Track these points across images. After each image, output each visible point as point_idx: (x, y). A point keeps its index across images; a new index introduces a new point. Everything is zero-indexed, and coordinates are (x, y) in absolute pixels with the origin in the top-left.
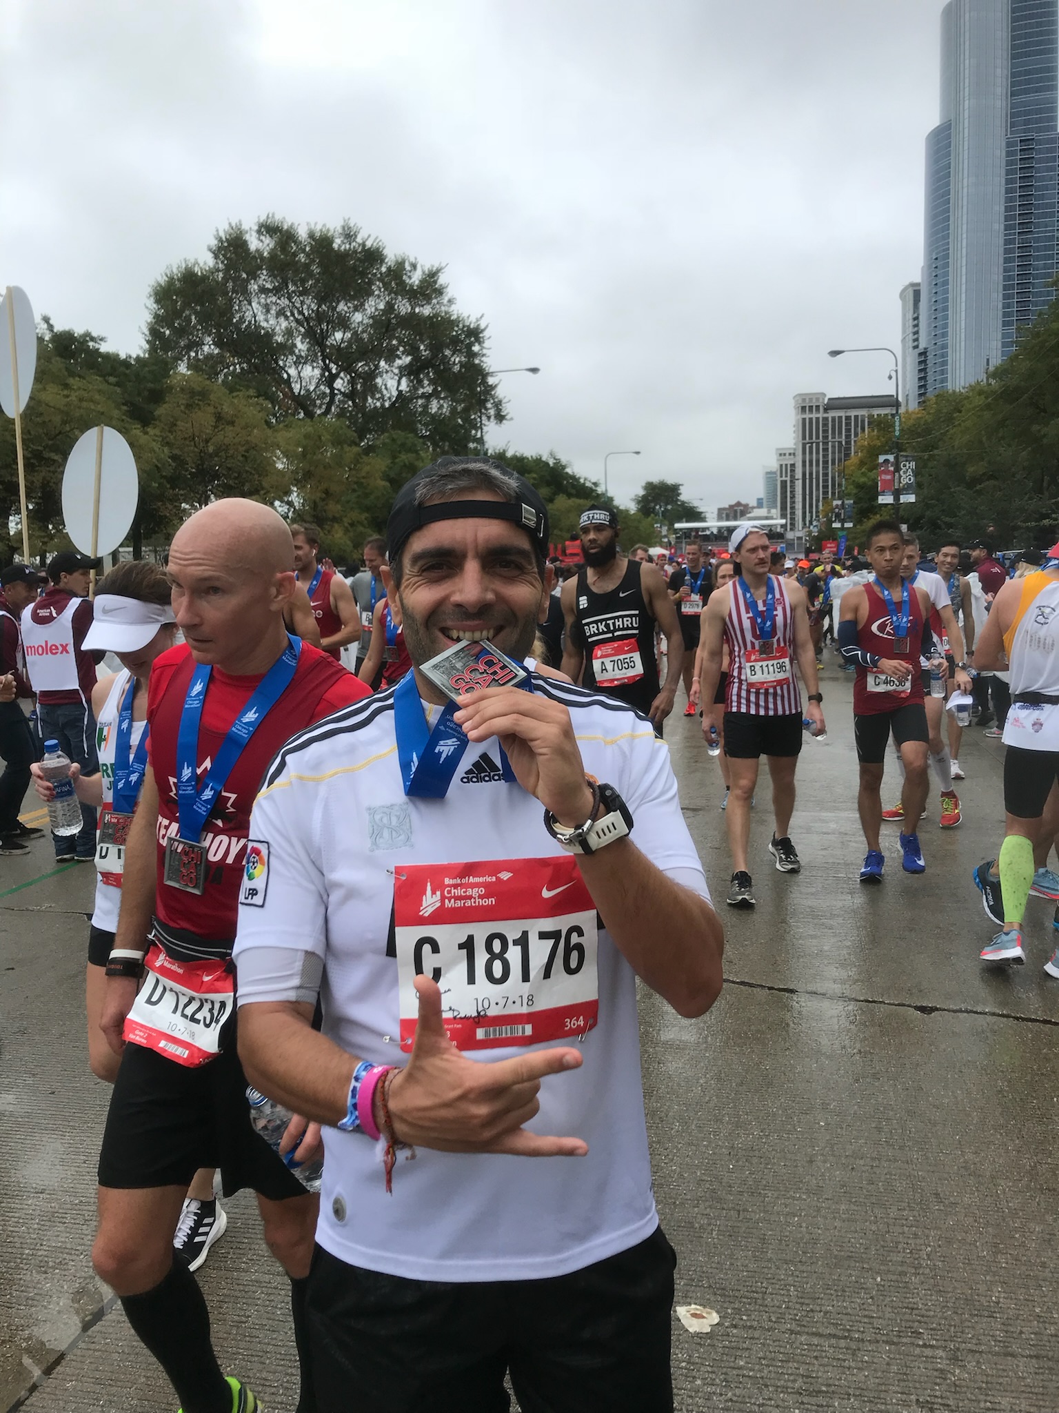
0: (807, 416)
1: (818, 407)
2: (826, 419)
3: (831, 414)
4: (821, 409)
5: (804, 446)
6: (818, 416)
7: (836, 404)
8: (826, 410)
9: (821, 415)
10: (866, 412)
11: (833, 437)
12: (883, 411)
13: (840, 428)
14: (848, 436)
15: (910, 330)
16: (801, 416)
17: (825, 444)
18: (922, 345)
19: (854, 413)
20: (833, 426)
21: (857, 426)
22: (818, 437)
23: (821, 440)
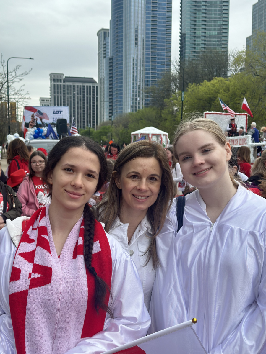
0: (56, 83)
3: (67, 84)
4: (62, 81)
5: (55, 96)
6: (61, 84)
7: (69, 79)
8: (64, 81)
9: (62, 84)
10: (81, 84)
11: (68, 93)
12: (89, 85)
13: (71, 90)
14: (74, 94)
15: (102, 49)
16: (53, 83)
17: (64, 96)
18: (109, 54)
19: (76, 84)
20: (68, 89)
21: (77, 90)
22: (61, 93)
23: (62, 95)
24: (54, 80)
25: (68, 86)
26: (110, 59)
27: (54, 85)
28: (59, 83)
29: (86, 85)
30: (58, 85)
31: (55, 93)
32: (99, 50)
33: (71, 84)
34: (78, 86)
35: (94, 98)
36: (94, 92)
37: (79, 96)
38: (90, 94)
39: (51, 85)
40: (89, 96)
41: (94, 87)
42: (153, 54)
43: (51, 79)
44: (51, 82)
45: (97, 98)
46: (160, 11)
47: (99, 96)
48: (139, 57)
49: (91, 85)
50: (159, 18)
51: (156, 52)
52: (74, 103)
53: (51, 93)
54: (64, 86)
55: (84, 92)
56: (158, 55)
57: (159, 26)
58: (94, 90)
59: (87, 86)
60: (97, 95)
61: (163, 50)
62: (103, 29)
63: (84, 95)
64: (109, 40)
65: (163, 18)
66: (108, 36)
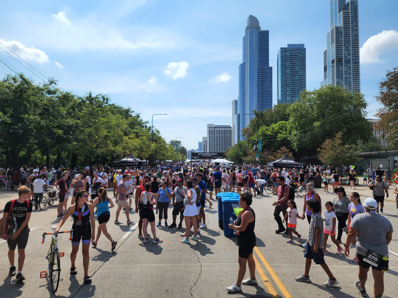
1: (213, 127)
2: (215, 130)
3: (216, 129)
5: (209, 136)
9: (213, 129)
10: (224, 129)
11: (216, 134)
13: (218, 132)
14: (220, 134)
15: (234, 110)
17: (214, 136)
18: (238, 113)
19: (221, 129)
20: (216, 132)
21: (221, 132)
22: (213, 134)
23: (213, 135)
24: (209, 127)
25: (216, 130)
26: (238, 115)
27: (209, 130)
28: (212, 129)
30: (211, 130)
31: (209, 134)
32: (233, 111)
33: (218, 129)
35: (230, 136)
36: (230, 133)
37: (222, 135)
38: (228, 134)
39: (208, 130)
40: (227, 135)
41: (230, 130)
43: (208, 127)
44: (208, 129)
45: (232, 136)
46: (265, 89)
49: (229, 129)
50: (265, 92)
52: (220, 139)
53: (208, 134)
54: (214, 130)
55: (225, 133)
57: (265, 96)
58: (230, 132)
59: (226, 130)
60: (232, 134)
62: (235, 100)
63: (225, 135)
66: (238, 104)
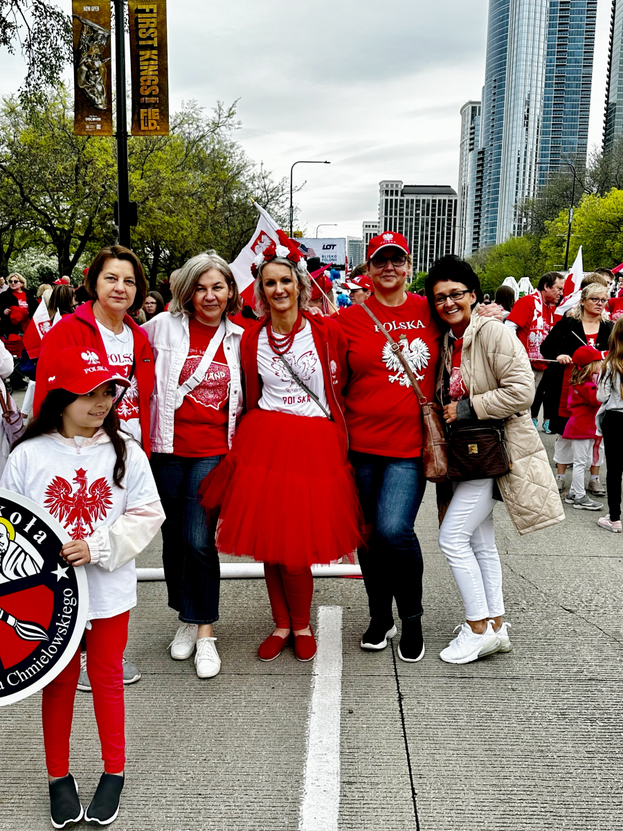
0: (389, 198)
3: (406, 197)
4: (399, 193)
5: (386, 219)
6: (396, 198)
7: (410, 190)
8: (402, 195)
9: (399, 198)
10: (430, 198)
11: (407, 214)
12: (442, 198)
13: (412, 208)
14: (417, 215)
15: (468, 136)
16: (385, 197)
17: (401, 219)
18: (481, 144)
19: (421, 198)
20: (407, 207)
21: (423, 208)
22: (396, 214)
23: (398, 216)
24: (387, 191)
25: (408, 201)
26: (479, 153)
27: (387, 200)
28: (394, 198)
29: (437, 198)
30: (391, 201)
31: (386, 214)
32: (462, 138)
33: (414, 197)
34: (424, 201)
35: (449, 220)
36: (450, 211)
37: (425, 217)
38: (444, 214)
39: (381, 201)
40: (441, 217)
41: (451, 201)
42: (554, 141)
43: (381, 192)
44: (381, 196)
45: (455, 219)
46: (570, 66)
47: (458, 217)
48: (530, 147)
49: (446, 198)
50: (569, 79)
51: (560, 137)
52: (416, 229)
53: (380, 214)
54: (402, 201)
55: (434, 210)
56: (564, 143)
57: (567, 93)
58: (450, 206)
59: (439, 200)
60: (455, 215)
61: (573, 134)
62: (471, 102)
63: (433, 215)
64: (481, 120)
65: (575, 79)
66: (479, 115)
